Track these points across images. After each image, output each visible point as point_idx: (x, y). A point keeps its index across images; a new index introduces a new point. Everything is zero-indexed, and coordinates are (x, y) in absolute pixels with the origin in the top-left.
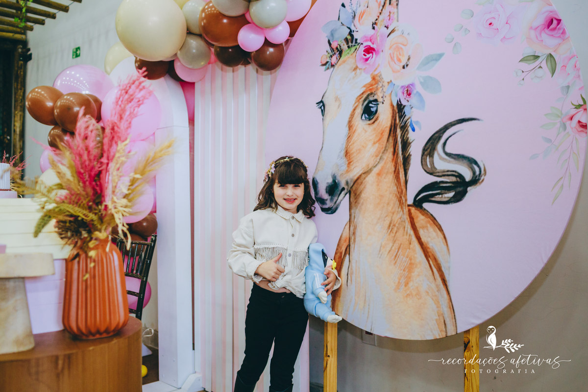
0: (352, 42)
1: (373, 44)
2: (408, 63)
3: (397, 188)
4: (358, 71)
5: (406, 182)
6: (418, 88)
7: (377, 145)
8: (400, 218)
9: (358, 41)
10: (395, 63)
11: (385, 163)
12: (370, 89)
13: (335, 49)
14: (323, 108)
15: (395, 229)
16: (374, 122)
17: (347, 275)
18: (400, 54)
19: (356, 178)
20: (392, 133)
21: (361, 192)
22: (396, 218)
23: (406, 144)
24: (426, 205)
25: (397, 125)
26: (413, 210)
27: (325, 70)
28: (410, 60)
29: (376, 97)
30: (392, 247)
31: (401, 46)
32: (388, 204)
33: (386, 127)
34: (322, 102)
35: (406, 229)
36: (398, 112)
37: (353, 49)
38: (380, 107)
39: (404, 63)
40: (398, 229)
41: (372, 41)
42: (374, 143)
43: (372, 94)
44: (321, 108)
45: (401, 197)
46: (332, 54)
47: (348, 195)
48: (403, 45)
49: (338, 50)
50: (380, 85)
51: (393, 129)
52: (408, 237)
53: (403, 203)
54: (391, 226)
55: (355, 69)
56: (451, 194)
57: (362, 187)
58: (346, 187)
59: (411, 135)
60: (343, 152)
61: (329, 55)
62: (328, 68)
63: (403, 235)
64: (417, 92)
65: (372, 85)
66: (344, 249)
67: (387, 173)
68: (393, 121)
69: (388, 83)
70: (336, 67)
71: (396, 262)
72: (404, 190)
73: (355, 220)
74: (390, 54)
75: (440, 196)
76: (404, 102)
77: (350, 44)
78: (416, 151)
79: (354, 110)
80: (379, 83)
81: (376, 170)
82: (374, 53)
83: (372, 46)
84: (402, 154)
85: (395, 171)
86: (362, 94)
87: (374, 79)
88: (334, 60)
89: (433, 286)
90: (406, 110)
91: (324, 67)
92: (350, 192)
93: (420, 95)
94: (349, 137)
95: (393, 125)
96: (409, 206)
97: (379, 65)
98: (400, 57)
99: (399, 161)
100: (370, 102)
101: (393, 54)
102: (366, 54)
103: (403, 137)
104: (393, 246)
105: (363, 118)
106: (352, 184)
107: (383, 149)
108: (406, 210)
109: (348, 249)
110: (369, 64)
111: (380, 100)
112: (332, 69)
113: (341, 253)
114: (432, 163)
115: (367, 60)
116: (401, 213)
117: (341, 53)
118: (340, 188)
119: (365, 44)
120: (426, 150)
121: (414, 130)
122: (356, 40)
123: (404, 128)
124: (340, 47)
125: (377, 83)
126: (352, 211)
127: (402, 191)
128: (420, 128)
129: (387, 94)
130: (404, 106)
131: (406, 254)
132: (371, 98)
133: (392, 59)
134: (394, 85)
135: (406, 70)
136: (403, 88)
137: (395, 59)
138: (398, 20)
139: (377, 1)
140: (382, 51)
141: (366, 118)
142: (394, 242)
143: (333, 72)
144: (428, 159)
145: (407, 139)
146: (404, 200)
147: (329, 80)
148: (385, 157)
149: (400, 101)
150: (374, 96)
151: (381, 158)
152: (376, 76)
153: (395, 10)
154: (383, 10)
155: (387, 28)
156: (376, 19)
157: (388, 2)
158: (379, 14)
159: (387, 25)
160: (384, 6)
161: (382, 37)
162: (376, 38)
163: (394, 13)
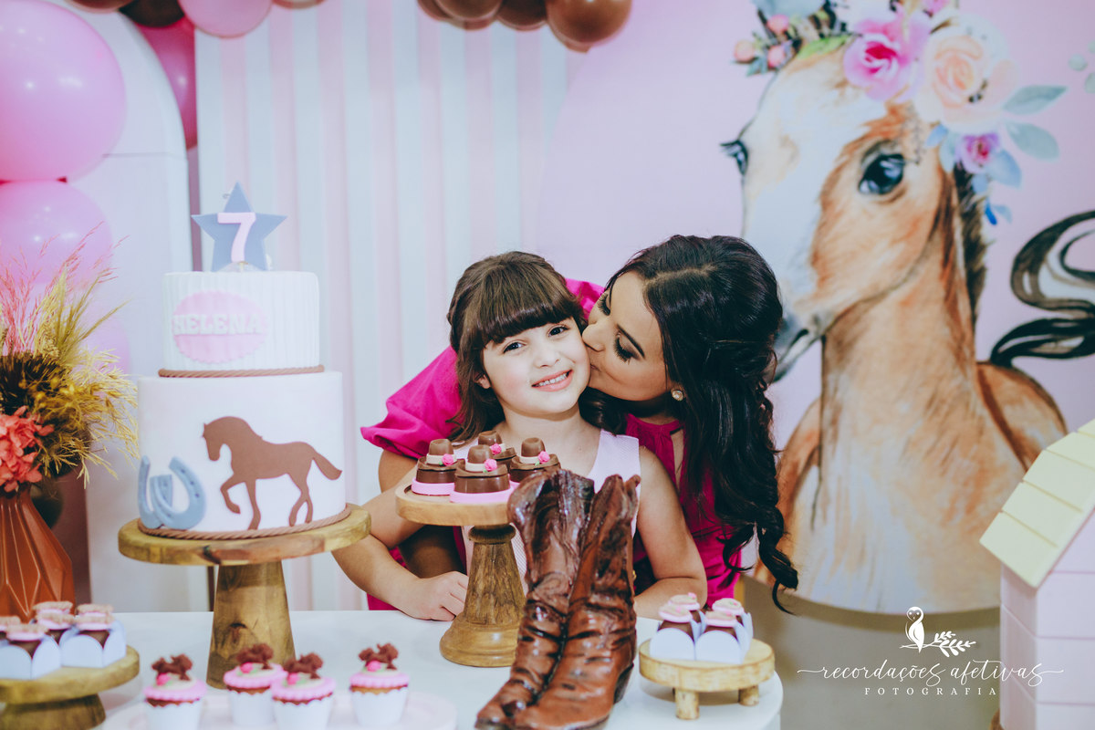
0: (831, 26)
1: (892, 40)
2: (982, 93)
3: (952, 330)
4: (849, 91)
5: (974, 319)
6: (1006, 144)
7: (901, 246)
8: (959, 387)
9: (850, 28)
10: (949, 88)
11: (922, 281)
12: (882, 133)
13: (779, 33)
14: (741, 156)
15: (945, 408)
16: (893, 200)
17: (814, 506)
18: (962, 73)
19: (840, 310)
20: (940, 225)
21: (855, 339)
22: (949, 387)
23: (974, 248)
24: (1019, 362)
25: (953, 210)
26: (990, 372)
27: (750, 74)
28: (989, 89)
29: (898, 150)
30: (936, 444)
31: (965, 57)
32: (928, 361)
33: (926, 212)
34: (738, 142)
35: (971, 407)
36: (957, 186)
37: (834, 43)
38: (911, 173)
39: (973, 89)
40: (952, 408)
41: (890, 35)
42: (894, 242)
43: (886, 141)
44: (735, 155)
46: (769, 42)
47: (818, 345)
48: (971, 56)
49: (789, 37)
50: (911, 126)
51: (942, 218)
52: (975, 422)
53: (965, 360)
54: (933, 404)
56: (1075, 342)
57: (857, 328)
58: (812, 329)
59: (987, 231)
60: (805, 257)
61: (762, 44)
62: (758, 72)
63: (965, 418)
64: (1004, 152)
65: (887, 124)
66: (802, 456)
67: (926, 302)
68: (944, 203)
69: (932, 125)
70: (783, 74)
71: (944, 473)
72: (968, 335)
73: (839, 395)
74: (937, 69)
75: (1052, 344)
76: (970, 167)
77: (826, 30)
78: (998, 262)
79: (839, 170)
80: (908, 122)
81: (896, 296)
82: (895, 61)
83: (888, 44)
84: (965, 266)
85: (946, 298)
86: (863, 139)
87: (893, 111)
88: (776, 55)
90: (976, 182)
91: (746, 68)
92: (824, 339)
93: (1008, 158)
94: (823, 226)
95: (944, 207)
96: (980, 364)
97: (907, 87)
98: (964, 79)
99: (957, 278)
100: (885, 158)
101: (946, 70)
102: (871, 58)
103: (966, 234)
104: (939, 439)
105: (864, 188)
106: (829, 322)
107: (918, 255)
108: (972, 372)
109: (816, 455)
110: (879, 80)
111: (910, 155)
112: (770, 75)
113: (795, 466)
114: (1035, 285)
115: (874, 71)
116: (960, 379)
117: (797, 44)
118: (795, 331)
119: (871, 37)
120: (1024, 260)
121: (993, 221)
122: (843, 26)
123: (971, 217)
124: (795, 30)
125: (902, 120)
126: (831, 377)
127: (963, 337)
128: (1009, 218)
129: (929, 147)
130: (971, 176)
131: (971, 454)
132: (886, 150)
133: (943, 79)
134: (946, 131)
135: (977, 106)
136: (970, 139)
137: (950, 80)
138: (957, 6)
140: (917, 59)
141: (871, 190)
142: (942, 432)
143: (772, 81)
144: (1026, 279)
145: (978, 238)
146: (967, 352)
147: (763, 98)
148: (922, 270)
149: (961, 164)
150: (893, 147)
151: (912, 272)
152: (901, 106)
155: (930, 15)
159: (928, 9)
161: (915, 29)
162: (901, 30)
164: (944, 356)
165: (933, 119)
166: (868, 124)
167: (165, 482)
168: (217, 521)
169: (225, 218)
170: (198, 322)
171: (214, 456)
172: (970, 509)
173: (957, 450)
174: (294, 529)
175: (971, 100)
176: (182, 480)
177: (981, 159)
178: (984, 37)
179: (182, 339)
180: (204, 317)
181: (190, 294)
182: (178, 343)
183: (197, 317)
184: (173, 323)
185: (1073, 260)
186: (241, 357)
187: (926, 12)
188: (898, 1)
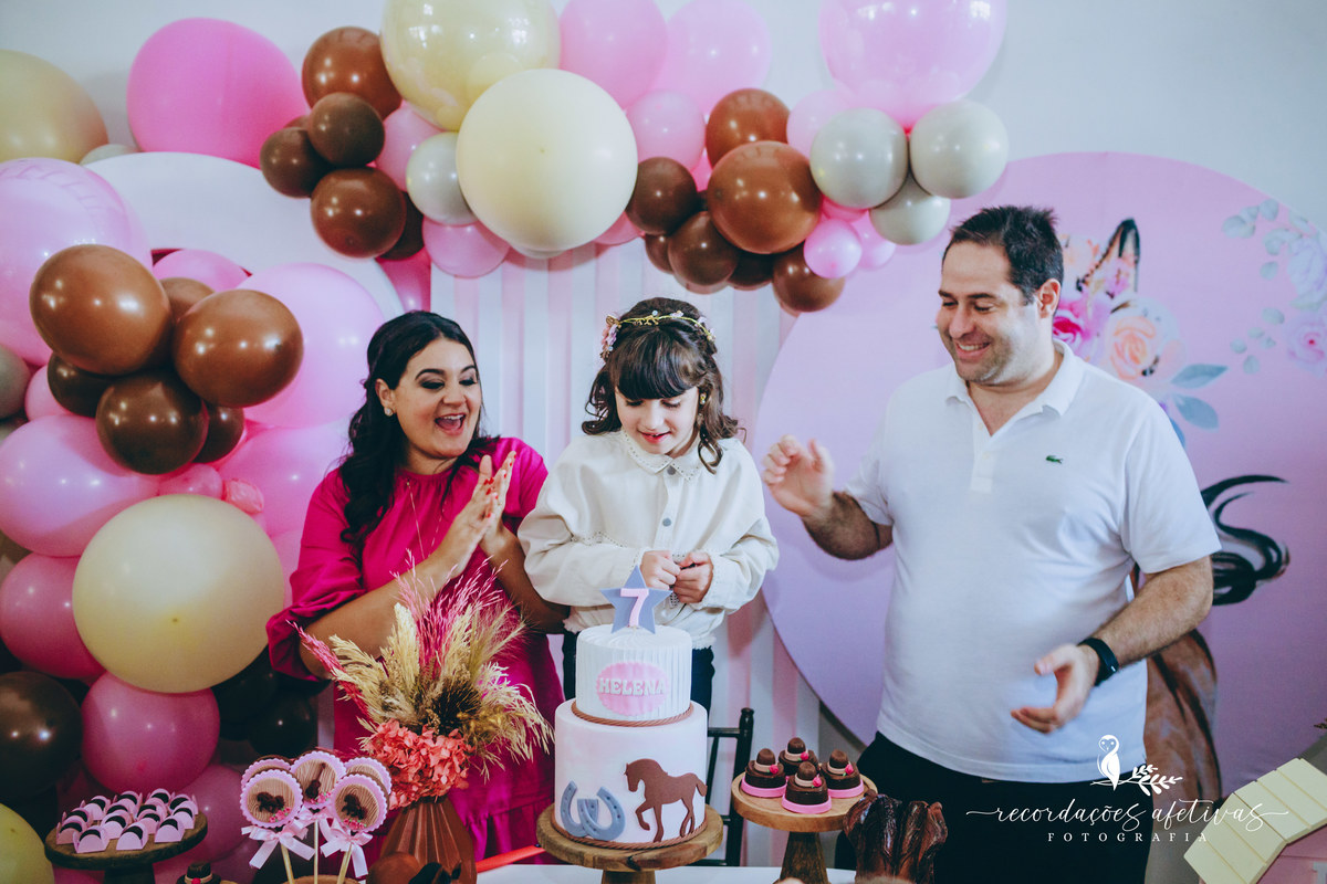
1: (1077, 316)
2: (1154, 368)
10: (1126, 362)
18: (1138, 349)
28: (1160, 365)
31: (1140, 335)
39: (1146, 363)
41: (1077, 311)
48: (1146, 335)
56: (1225, 590)
74: (1116, 345)
82: (1078, 335)
83: (1073, 319)
89: (1181, 731)
98: (1138, 354)
101: (1123, 345)
102: (1058, 331)
133: (1120, 353)
135: (1149, 378)
137: (1127, 354)
138: (1136, 290)
139: (1089, 242)
140: (1098, 335)
153: (1132, 271)
154: (1105, 262)
155: (1112, 296)
156: (1087, 276)
157: (1115, 250)
158: (1093, 267)
159: (1111, 291)
160: (1105, 256)
161: (1098, 308)
162: (1085, 309)
163: (1128, 275)
167: (593, 805)
168: (632, 835)
170: (621, 686)
171: (633, 788)
175: (1144, 373)
176: (608, 805)
178: (1158, 319)
179: (606, 697)
180: (625, 682)
181: (614, 663)
182: (601, 699)
183: (619, 681)
184: (598, 682)
185: (1225, 519)
186: (651, 710)
187: (1108, 293)
188: (1084, 281)
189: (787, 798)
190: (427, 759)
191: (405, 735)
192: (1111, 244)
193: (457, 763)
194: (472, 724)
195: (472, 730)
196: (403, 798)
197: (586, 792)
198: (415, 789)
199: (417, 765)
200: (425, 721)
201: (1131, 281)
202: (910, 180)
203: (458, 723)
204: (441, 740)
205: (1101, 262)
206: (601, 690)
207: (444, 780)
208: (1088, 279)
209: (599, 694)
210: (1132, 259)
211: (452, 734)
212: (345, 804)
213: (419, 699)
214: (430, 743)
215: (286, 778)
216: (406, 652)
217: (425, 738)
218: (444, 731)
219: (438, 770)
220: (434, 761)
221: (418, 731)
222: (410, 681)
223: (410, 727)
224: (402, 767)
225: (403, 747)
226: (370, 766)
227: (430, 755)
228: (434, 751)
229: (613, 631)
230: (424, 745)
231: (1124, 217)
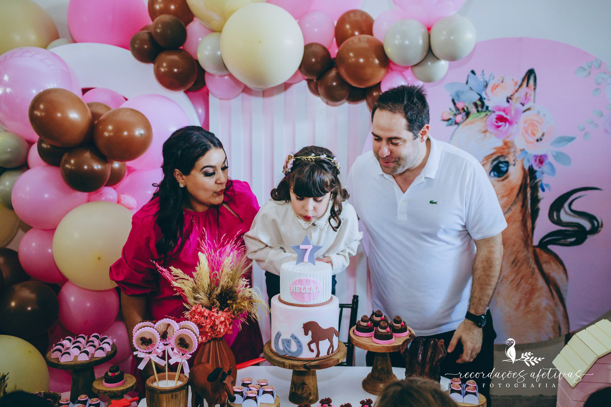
0: (482, 107)
1: (507, 114)
3: (524, 233)
4: (488, 134)
5: (533, 228)
6: (550, 159)
7: (506, 199)
8: (525, 256)
9: (490, 109)
10: (529, 135)
11: (513, 213)
12: (500, 153)
13: (460, 109)
15: (519, 264)
16: (503, 180)
18: (535, 130)
20: (522, 191)
22: (522, 255)
24: (550, 247)
25: (528, 185)
26: (538, 250)
27: (448, 125)
28: (545, 136)
29: (506, 160)
30: (514, 279)
31: (536, 123)
32: (514, 245)
33: (516, 185)
35: (530, 264)
36: (530, 175)
37: (483, 114)
38: (512, 169)
39: (538, 136)
40: (522, 264)
41: (506, 112)
42: (503, 197)
43: (502, 156)
45: (527, 240)
46: (456, 113)
48: (538, 122)
49: (464, 111)
50: (512, 150)
51: (523, 188)
52: (531, 270)
53: (528, 245)
54: (515, 262)
55: (485, 132)
56: (573, 239)
59: (541, 194)
61: (453, 113)
62: (451, 125)
63: (527, 268)
64: (549, 162)
65: (503, 149)
67: (515, 221)
68: (524, 181)
69: (521, 150)
70: (461, 126)
71: (517, 290)
72: (531, 234)
74: (525, 127)
75: (564, 240)
76: (535, 168)
77: (480, 109)
78: (544, 207)
80: (511, 149)
82: (507, 123)
83: (505, 116)
84: (531, 207)
85: (522, 220)
86: (493, 154)
87: (506, 144)
88: (459, 118)
89: (551, 303)
90: (538, 174)
91: (446, 123)
93: (551, 164)
95: (524, 184)
96: (534, 247)
97: (512, 134)
98: (535, 132)
99: (527, 212)
100: (501, 163)
101: (528, 128)
102: (498, 121)
103: (532, 195)
104: (516, 276)
105: (492, 174)
107: (512, 202)
108: (531, 250)
110: (501, 131)
111: (511, 162)
112: (456, 126)
114: (558, 216)
115: (499, 127)
116: (526, 252)
117: (468, 114)
119: (498, 113)
120: (554, 207)
121: (543, 190)
122: (487, 108)
123: (535, 189)
124: (467, 108)
125: (509, 148)
127: (528, 235)
128: (550, 189)
129: (519, 159)
131: (529, 282)
132: (502, 159)
133: (526, 131)
134: (527, 153)
135: (540, 143)
136: (536, 156)
137: (530, 132)
138: (534, 102)
139: (513, 80)
140: (516, 123)
141: (495, 175)
142: (517, 274)
143: (457, 129)
144: (555, 214)
145: (537, 196)
146: (530, 242)
147: (452, 135)
148: (513, 208)
149: (532, 166)
150: (504, 158)
151: (509, 209)
152: (509, 142)
153: (532, 93)
154: (520, 89)
155: (523, 105)
156: (512, 95)
157: (525, 83)
158: (515, 92)
159: (522, 102)
160: (520, 86)
161: (517, 111)
162: (510, 111)
163: (531, 95)
164: (520, 244)
165: (522, 148)
166: (495, 148)
167: (288, 342)
168: (306, 354)
169: (302, 247)
170: (301, 289)
171: (306, 334)
172: (527, 304)
173: (523, 281)
174: (329, 356)
175: (537, 140)
176: (295, 341)
177: (540, 165)
178: (544, 115)
179: (294, 294)
180: (303, 287)
181: (297, 279)
182: (292, 295)
183: (300, 287)
184: (290, 287)
185: (574, 207)
186: (314, 300)
187: (521, 104)
188: (510, 98)
189: (375, 337)
190: (214, 321)
191: (205, 311)
192: (523, 81)
193: (228, 323)
194: (234, 306)
195: (234, 308)
196: (204, 338)
197: (285, 336)
198: (209, 334)
199: (210, 324)
200: (213, 304)
201: (532, 98)
202: (430, 53)
203: (228, 305)
204: (220, 313)
205: (518, 89)
206: (292, 291)
207: (222, 331)
208: (512, 97)
209: (291, 292)
210: (533, 88)
211: (225, 310)
212: (179, 342)
213: (210, 295)
214: (215, 314)
215: (153, 330)
216: (204, 273)
217: (213, 312)
218: (222, 309)
219: (220, 326)
220: (217, 322)
221: (210, 309)
222: (206, 286)
223: (207, 307)
224: (203, 325)
225: (204, 316)
226: (190, 325)
227: (216, 320)
228: (218, 318)
229: (297, 264)
230: (213, 315)
231: (529, 68)
